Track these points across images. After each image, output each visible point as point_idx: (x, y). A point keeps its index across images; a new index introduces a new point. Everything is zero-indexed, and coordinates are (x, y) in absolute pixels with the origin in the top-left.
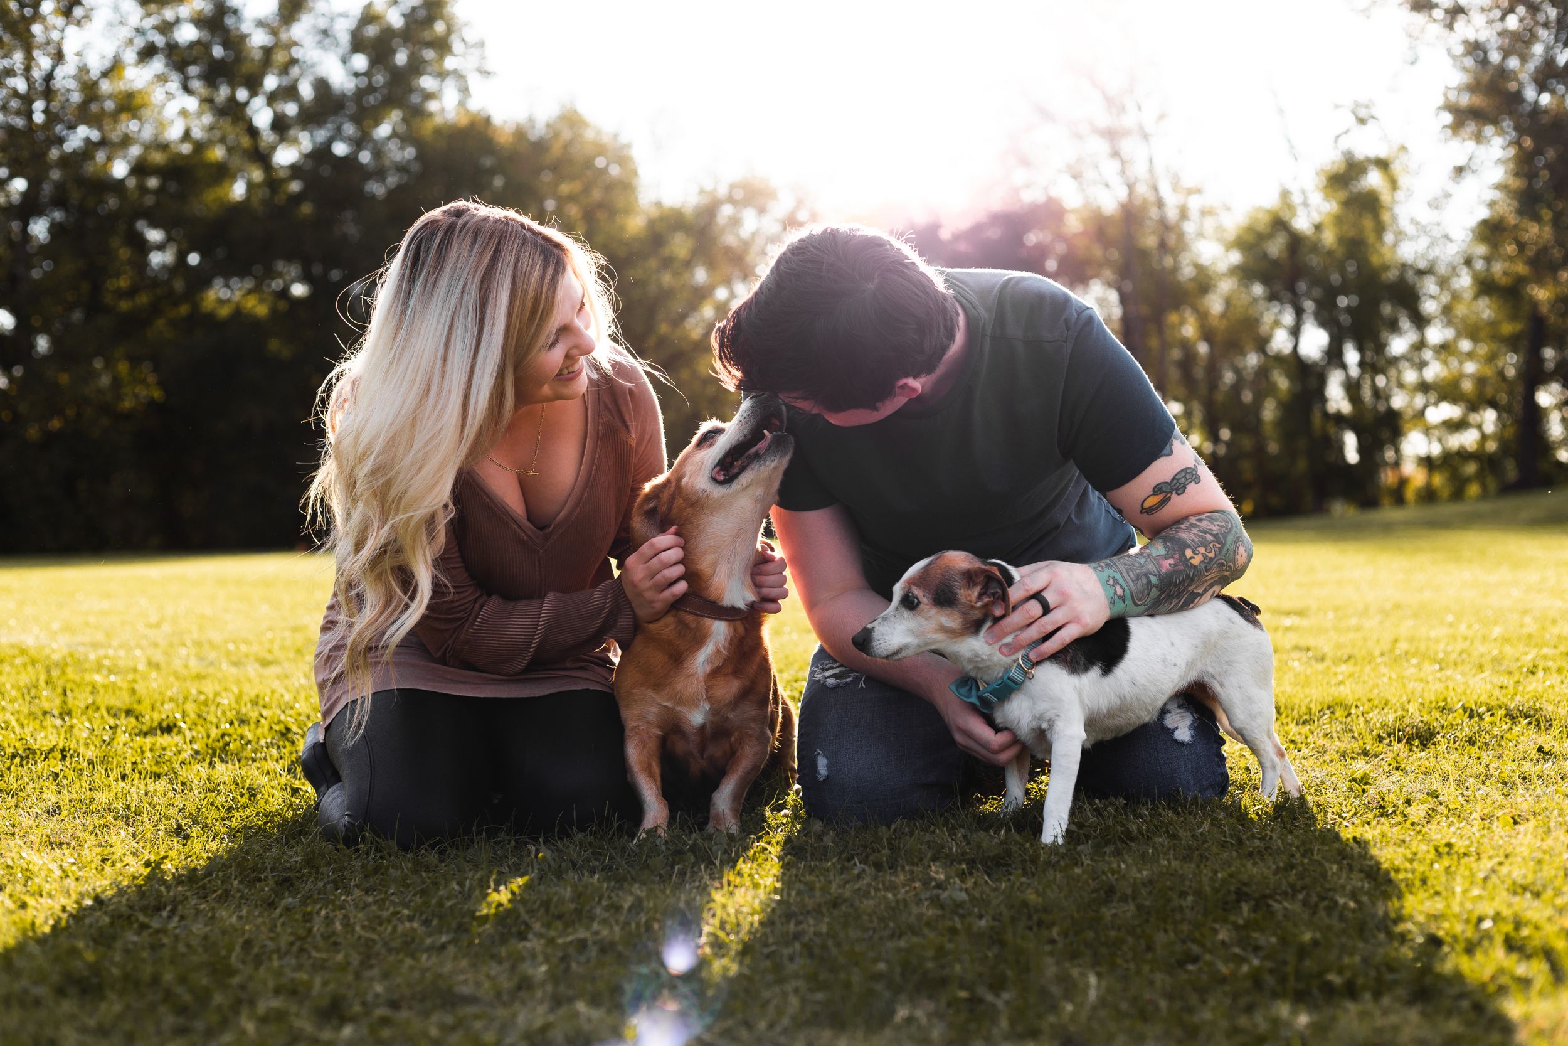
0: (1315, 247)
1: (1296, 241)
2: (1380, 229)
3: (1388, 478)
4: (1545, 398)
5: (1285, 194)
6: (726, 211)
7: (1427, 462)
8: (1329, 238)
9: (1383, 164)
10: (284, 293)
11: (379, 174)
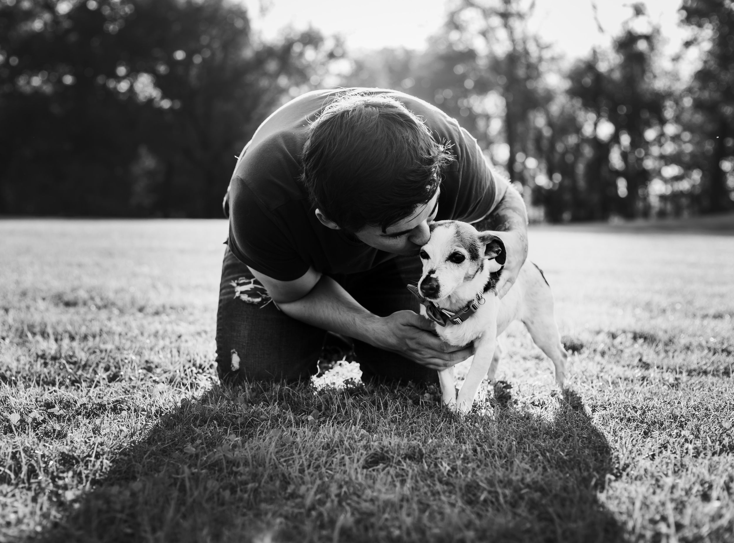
0: (610, 81)
1: (599, 77)
2: (643, 72)
3: (640, 205)
4: (726, 165)
5: (595, 52)
6: (297, 48)
7: (663, 198)
8: (617, 75)
9: (648, 38)
10: (60, 81)
11: (113, 20)
